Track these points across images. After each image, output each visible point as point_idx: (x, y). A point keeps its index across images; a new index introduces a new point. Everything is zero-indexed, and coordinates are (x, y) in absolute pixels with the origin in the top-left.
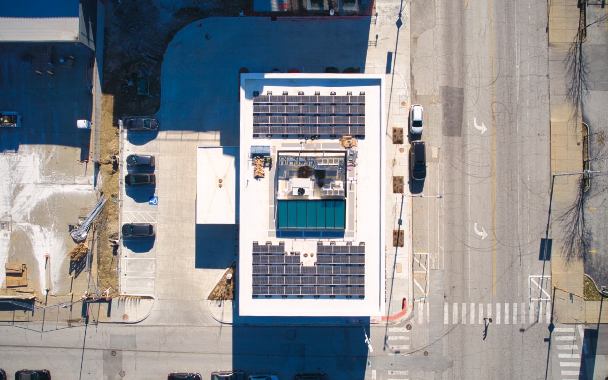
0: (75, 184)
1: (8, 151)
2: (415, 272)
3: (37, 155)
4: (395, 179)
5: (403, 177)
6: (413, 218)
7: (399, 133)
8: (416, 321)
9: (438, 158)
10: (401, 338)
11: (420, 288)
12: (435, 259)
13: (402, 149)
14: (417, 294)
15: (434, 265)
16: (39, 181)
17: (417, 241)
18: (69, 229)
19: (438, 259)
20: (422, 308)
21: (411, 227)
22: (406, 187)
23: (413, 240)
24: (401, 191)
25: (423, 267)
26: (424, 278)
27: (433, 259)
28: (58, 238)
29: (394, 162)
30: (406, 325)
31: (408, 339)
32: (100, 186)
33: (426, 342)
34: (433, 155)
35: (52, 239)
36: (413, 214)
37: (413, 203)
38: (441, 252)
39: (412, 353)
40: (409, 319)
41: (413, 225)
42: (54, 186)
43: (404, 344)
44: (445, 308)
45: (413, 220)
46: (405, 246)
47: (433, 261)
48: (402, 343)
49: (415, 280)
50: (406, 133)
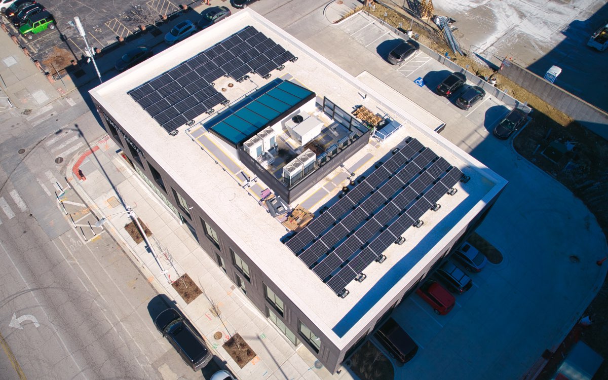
0: (492, 45)
1: (567, 28)
2: (91, 213)
3: (545, 41)
4: (197, 291)
5: (188, 302)
6: (136, 267)
7: (242, 355)
8: (54, 171)
9: (156, 369)
10: (62, 146)
11: (71, 203)
12: (72, 244)
13: (220, 338)
14: (71, 194)
15: (69, 236)
16: (517, 29)
17: (111, 245)
18: (452, 19)
19: (68, 246)
20: (56, 186)
21: (130, 255)
22: (173, 295)
23: (118, 244)
24: (176, 284)
25: (81, 225)
26: (72, 215)
27: (74, 242)
28: (452, 10)
29: (215, 311)
30: (64, 160)
31: (53, 151)
32: (473, 57)
33: (28, 161)
34: (167, 366)
35: (455, 7)
36: (139, 271)
37: (149, 283)
38: (69, 257)
39: (39, 142)
40: (65, 167)
41: (130, 260)
42: (504, 33)
43: (56, 143)
44: (24, 205)
45: (135, 265)
46: (124, 229)
47: (73, 240)
48: (57, 143)
49: (84, 206)
50: (232, 364)
